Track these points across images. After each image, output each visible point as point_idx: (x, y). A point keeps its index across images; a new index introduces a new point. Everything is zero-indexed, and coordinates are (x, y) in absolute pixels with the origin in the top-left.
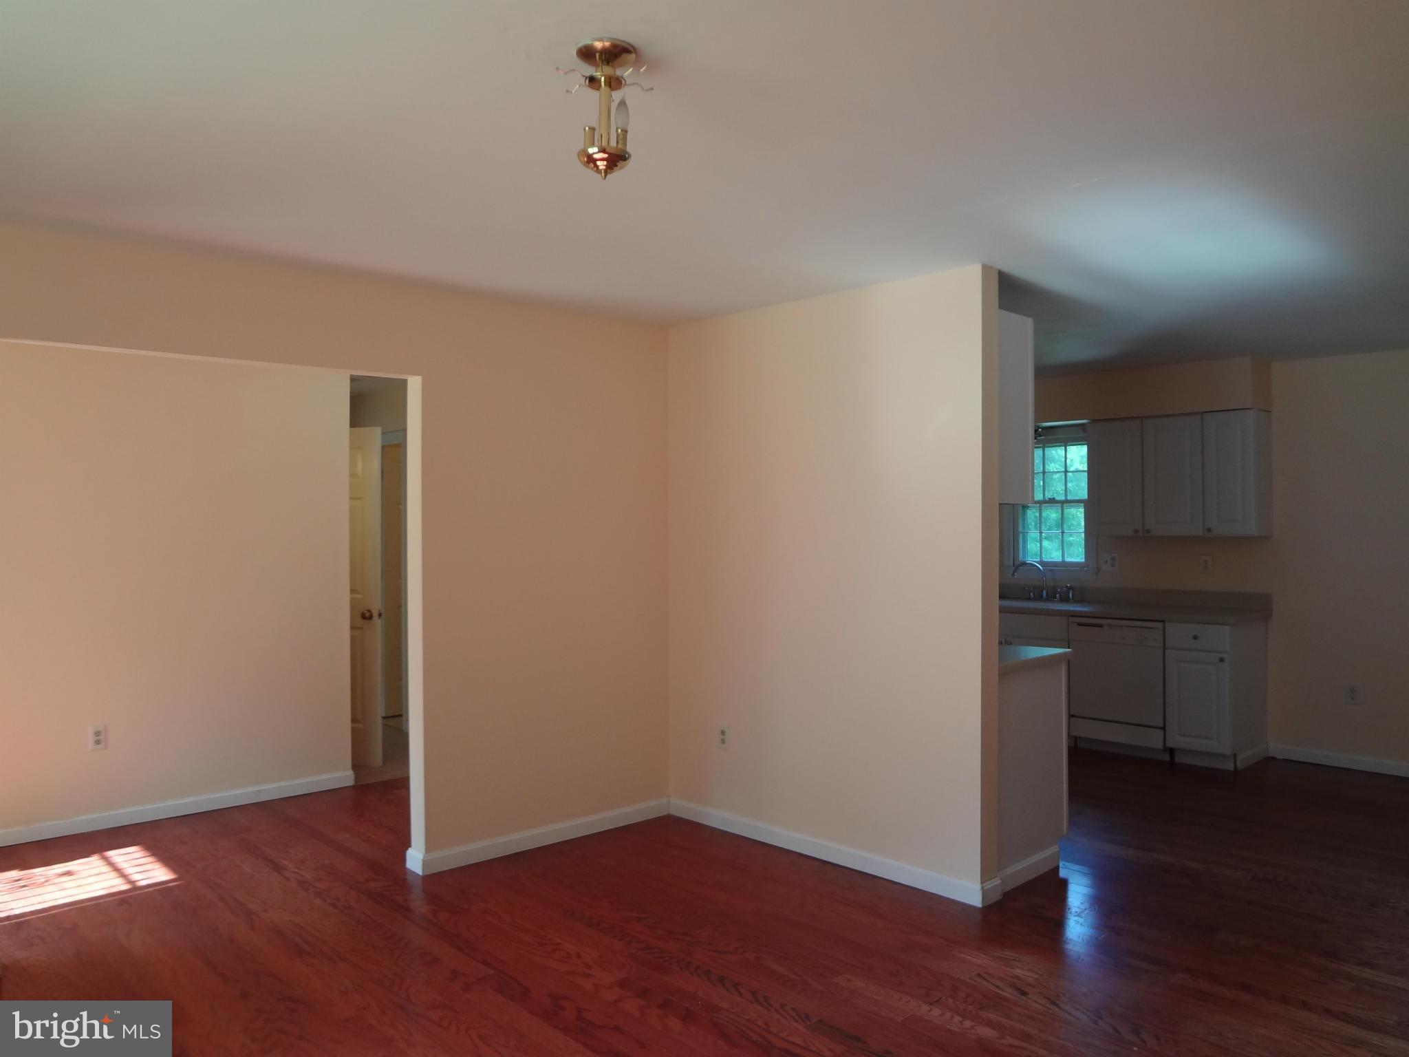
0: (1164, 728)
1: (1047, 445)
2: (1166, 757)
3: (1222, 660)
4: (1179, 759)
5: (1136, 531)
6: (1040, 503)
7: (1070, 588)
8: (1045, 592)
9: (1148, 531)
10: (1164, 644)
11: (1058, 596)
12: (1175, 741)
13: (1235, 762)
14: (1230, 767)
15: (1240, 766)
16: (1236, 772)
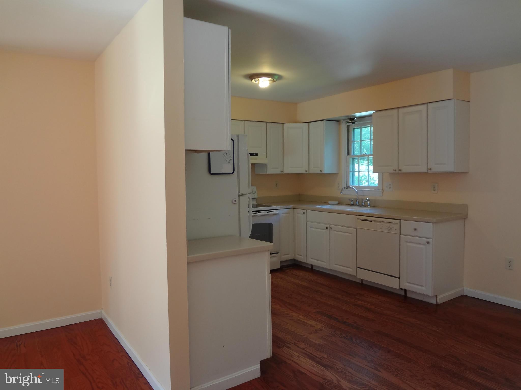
0: (399, 278)
1: (363, 127)
2: (403, 293)
3: (428, 243)
4: (408, 295)
5: (395, 170)
6: (359, 156)
7: (368, 200)
8: (357, 202)
9: (400, 170)
10: (400, 232)
11: (363, 204)
12: (406, 285)
13: (436, 299)
14: (434, 302)
15: (439, 302)
16: (437, 305)
